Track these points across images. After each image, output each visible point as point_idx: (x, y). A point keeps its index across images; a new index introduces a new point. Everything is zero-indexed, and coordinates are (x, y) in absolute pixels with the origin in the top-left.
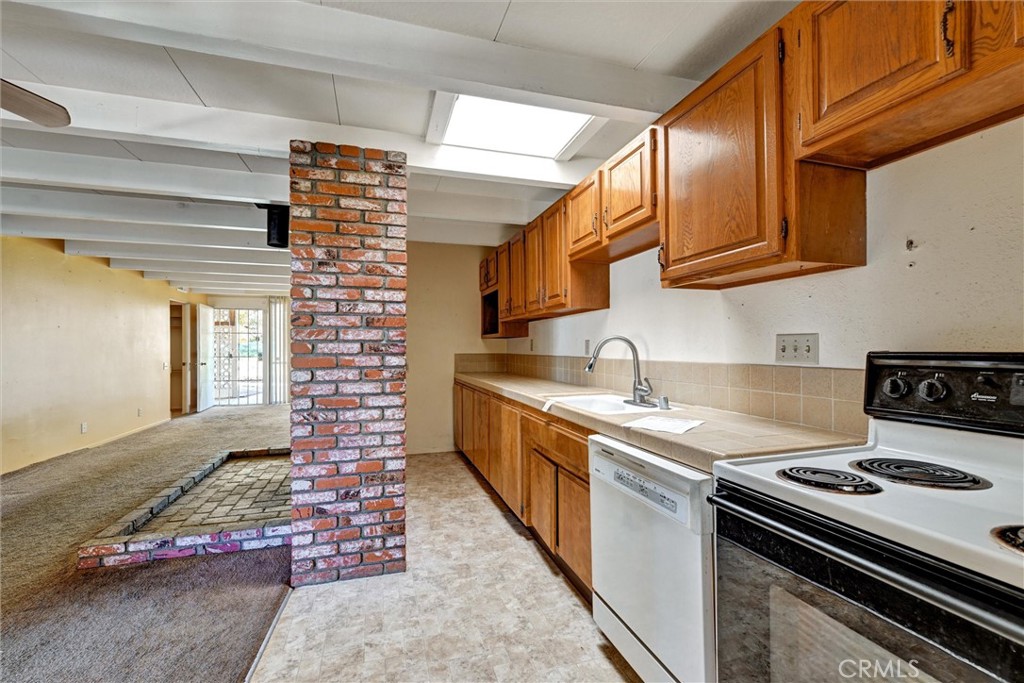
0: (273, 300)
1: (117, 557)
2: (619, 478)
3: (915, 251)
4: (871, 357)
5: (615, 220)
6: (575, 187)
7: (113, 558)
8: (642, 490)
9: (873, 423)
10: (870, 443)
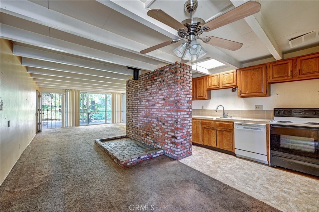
0: (66, 90)
1: (130, 163)
2: (245, 128)
3: (278, 95)
4: (274, 108)
5: (224, 84)
6: (209, 75)
7: (129, 163)
8: (252, 129)
9: (274, 117)
10: (274, 120)
